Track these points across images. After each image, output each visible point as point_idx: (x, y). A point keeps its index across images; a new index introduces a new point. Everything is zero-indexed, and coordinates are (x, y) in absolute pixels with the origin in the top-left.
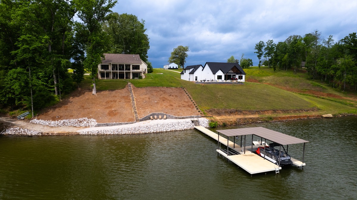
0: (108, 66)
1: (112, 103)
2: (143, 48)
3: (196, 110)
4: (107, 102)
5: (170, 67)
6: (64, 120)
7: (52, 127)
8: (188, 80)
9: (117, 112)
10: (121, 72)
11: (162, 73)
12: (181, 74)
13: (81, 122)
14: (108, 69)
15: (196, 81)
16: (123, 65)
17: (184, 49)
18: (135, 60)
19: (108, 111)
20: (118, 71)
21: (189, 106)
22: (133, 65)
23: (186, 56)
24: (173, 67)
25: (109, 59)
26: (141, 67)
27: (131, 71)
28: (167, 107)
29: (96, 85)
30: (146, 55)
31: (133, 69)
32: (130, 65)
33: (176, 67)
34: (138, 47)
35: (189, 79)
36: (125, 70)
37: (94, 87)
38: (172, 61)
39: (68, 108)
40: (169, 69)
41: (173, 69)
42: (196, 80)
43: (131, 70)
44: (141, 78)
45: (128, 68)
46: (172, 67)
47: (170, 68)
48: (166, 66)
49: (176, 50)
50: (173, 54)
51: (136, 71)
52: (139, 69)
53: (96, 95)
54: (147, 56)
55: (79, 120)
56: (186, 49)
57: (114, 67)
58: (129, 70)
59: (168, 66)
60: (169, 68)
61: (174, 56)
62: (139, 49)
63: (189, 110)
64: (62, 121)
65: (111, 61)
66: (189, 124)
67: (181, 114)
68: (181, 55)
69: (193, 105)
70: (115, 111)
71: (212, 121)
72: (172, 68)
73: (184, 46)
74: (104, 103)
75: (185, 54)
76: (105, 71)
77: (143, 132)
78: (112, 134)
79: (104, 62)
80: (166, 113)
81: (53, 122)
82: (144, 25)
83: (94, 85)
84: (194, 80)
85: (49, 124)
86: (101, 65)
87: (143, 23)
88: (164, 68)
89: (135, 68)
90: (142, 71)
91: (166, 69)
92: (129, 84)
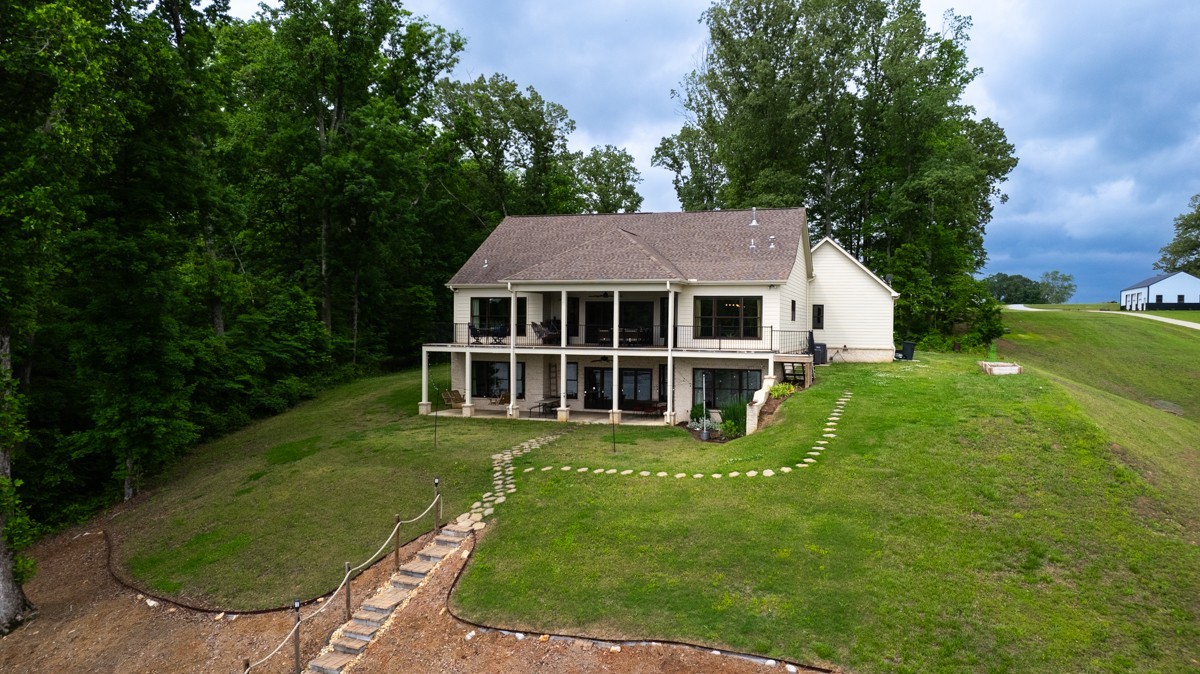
5: (1159, 298)
10: (602, 358)
16: (605, 303)
18: (749, 253)
20: (564, 352)
22: (700, 299)
24: (1181, 298)
26: (770, 316)
27: (669, 355)
36: (620, 345)
38: (1181, 262)
40: (1150, 307)
41: (1181, 306)
43: (673, 346)
46: (1170, 298)
47: (1158, 306)
48: (1136, 291)
50: (1183, 223)
59: (1144, 291)
60: (1153, 300)
72: (1175, 301)
76: (468, 350)
86: (472, 299)
87: (959, 36)
88: (1123, 304)
89: (719, 321)
90: (771, 358)
91: (1134, 308)
92: (464, 522)
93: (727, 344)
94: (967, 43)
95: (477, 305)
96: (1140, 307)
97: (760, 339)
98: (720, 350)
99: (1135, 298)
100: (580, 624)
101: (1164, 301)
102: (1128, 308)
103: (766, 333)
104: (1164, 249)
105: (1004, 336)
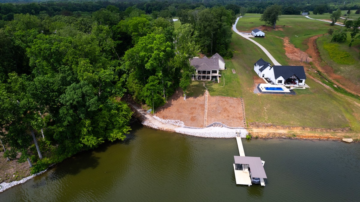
1: (194, 110)
3: (243, 122)
4: (191, 109)
5: (257, 35)
6: (169, 120)
7: (163, 123)
9: (195, 118)
10: (204, 76)
13: (176, 122)
18: (215, 65)
19: (191, 116)
20: (202, 75)
21: (240, 118)
22: (212, 70)
24: (260, 35)
25: (197, 64)
27: (211, 75)
28: (225, 117)
33: (263, 35)
36: (207, 74)
37: (185, 96)
39: (170, 110)
40: (255, 37)
41: (260, 37)
42: (263, 76)
46: (258, 35)
51: (214, 75)
52: (216, 72)
53: (185, 100)
55: (175, 121)
59: (255, 33)
60: (256, 35)
63: (238, 122)
64: (168, 120)
66: (234, 134)
67: (232, 124)
69: (243, 117)
70: (195, 117)
71: (249, 134)
74: (189, 109)
77: (207, 137)
78: (191, 135)
80: (223, 123)
81: (163, 120)
85: (162, 121)
89: (214, 72)
92: (207, 91)
97: (217, 74)
101: (257, 36)
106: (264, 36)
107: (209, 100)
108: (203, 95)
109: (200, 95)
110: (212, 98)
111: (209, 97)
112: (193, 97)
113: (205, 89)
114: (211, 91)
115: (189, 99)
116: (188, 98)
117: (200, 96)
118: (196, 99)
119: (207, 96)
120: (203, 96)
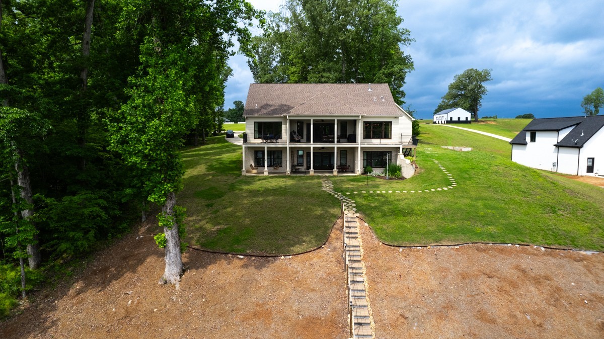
0: (278, 126)
2: (396, 68)
5: (451, 118)
8: (549, 167)
10: (323, 148)
11: (469, 149)
12: (513, 143)
14: (278, 136)
15: (590, 174)
16: (330, 124)
17: (480, 74)
18: (375, 103)
20: (312, 146)
22: (365, 123)
23: (483, 92)
24: (459, 118)
25: (284, 103)
26: (395, 129)
27: (359, 146)
29: (180, 233)
30: (401, 89)
31: (367, 136)
32: (354, 122)
33: (467, 118)
34: (380, 67)
35: (555, 165)
36: (338, 142)
37: (171, 245)
40: (448, 122)
41: (459, 122)
42: (590, 169)
43: (361, 142)
44: (395, 172)
45: (349, 132)
46: (455, 119)
47: (451, 122)
48: (443, 115)
49: (459, 79)
50: (452, 87)
51: (376, 143)
52: (387, 135)
53: (177, 286)
54: (402, 92)
56: (483, 77)
57: (299, 128)
58: (353, 139)
59: (445, 115)
60: (449, 119)
61: (454, 91)
62: (384, 74)
65: (288, 108)
68: (473, 90)
72: (457, 120)
73: (480, 70)
75: (481, 87)
76: (266, 146)
79: (267, 114)
82: (397, 8)
83: (168, 234)
84: (583, 171)
86: (255, 122)
87: (394, 5)
88: (435, 121)
89: (373, 132)
90: (401, 147)
91: (440, 122)
92: (349, 214)
93: (383, 141)
94: (397, 7)
95: (257, 125)
96: (443, 122)
97: (391, 138)
98: (380, 144)
99: (441, 118)
100: (437, 242)
101: (453, 120)
102: (437, 122)
103: (393, 136)
104: (442, 98)
105: (420, 135)
106: (469, 119)
107: (376, 275)
108: (322, 239)
109: (300, 242)
110: (400, 259)
111: (371, 250)
112: (239, 261)
113: (337, 203)
114: (377, 214)
115: (212, 270)
116: (204, 266)
117: (297, 249)
118: (266, 275)
119: (358, 242)
120: (326, 249)
